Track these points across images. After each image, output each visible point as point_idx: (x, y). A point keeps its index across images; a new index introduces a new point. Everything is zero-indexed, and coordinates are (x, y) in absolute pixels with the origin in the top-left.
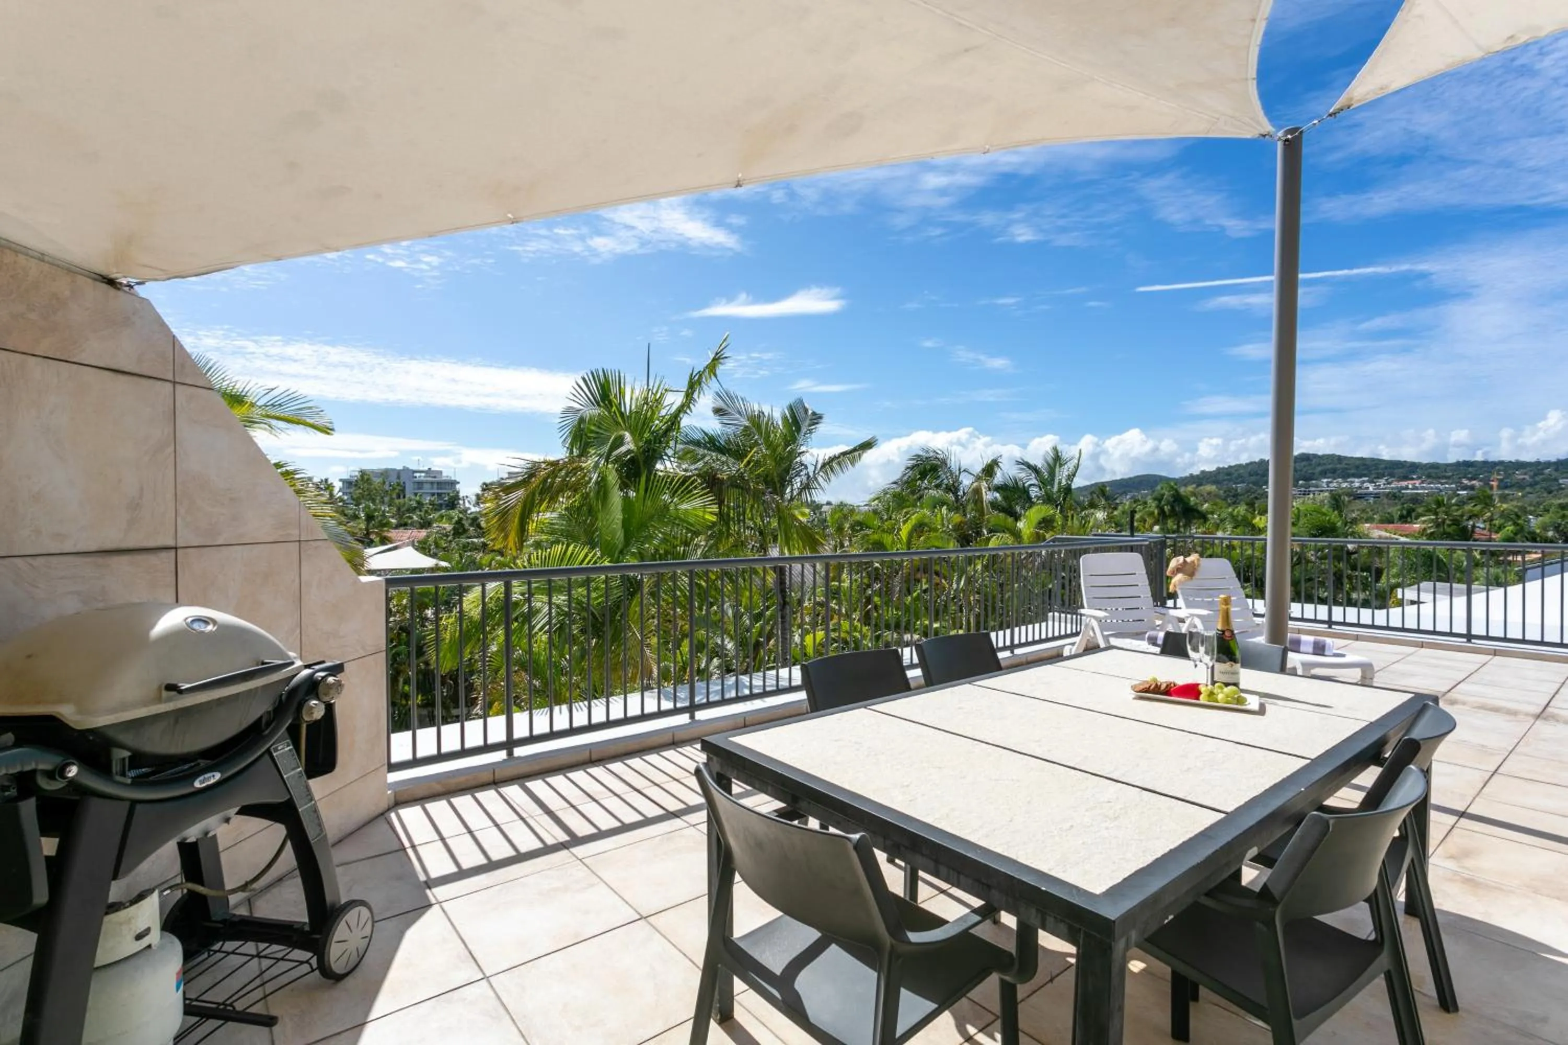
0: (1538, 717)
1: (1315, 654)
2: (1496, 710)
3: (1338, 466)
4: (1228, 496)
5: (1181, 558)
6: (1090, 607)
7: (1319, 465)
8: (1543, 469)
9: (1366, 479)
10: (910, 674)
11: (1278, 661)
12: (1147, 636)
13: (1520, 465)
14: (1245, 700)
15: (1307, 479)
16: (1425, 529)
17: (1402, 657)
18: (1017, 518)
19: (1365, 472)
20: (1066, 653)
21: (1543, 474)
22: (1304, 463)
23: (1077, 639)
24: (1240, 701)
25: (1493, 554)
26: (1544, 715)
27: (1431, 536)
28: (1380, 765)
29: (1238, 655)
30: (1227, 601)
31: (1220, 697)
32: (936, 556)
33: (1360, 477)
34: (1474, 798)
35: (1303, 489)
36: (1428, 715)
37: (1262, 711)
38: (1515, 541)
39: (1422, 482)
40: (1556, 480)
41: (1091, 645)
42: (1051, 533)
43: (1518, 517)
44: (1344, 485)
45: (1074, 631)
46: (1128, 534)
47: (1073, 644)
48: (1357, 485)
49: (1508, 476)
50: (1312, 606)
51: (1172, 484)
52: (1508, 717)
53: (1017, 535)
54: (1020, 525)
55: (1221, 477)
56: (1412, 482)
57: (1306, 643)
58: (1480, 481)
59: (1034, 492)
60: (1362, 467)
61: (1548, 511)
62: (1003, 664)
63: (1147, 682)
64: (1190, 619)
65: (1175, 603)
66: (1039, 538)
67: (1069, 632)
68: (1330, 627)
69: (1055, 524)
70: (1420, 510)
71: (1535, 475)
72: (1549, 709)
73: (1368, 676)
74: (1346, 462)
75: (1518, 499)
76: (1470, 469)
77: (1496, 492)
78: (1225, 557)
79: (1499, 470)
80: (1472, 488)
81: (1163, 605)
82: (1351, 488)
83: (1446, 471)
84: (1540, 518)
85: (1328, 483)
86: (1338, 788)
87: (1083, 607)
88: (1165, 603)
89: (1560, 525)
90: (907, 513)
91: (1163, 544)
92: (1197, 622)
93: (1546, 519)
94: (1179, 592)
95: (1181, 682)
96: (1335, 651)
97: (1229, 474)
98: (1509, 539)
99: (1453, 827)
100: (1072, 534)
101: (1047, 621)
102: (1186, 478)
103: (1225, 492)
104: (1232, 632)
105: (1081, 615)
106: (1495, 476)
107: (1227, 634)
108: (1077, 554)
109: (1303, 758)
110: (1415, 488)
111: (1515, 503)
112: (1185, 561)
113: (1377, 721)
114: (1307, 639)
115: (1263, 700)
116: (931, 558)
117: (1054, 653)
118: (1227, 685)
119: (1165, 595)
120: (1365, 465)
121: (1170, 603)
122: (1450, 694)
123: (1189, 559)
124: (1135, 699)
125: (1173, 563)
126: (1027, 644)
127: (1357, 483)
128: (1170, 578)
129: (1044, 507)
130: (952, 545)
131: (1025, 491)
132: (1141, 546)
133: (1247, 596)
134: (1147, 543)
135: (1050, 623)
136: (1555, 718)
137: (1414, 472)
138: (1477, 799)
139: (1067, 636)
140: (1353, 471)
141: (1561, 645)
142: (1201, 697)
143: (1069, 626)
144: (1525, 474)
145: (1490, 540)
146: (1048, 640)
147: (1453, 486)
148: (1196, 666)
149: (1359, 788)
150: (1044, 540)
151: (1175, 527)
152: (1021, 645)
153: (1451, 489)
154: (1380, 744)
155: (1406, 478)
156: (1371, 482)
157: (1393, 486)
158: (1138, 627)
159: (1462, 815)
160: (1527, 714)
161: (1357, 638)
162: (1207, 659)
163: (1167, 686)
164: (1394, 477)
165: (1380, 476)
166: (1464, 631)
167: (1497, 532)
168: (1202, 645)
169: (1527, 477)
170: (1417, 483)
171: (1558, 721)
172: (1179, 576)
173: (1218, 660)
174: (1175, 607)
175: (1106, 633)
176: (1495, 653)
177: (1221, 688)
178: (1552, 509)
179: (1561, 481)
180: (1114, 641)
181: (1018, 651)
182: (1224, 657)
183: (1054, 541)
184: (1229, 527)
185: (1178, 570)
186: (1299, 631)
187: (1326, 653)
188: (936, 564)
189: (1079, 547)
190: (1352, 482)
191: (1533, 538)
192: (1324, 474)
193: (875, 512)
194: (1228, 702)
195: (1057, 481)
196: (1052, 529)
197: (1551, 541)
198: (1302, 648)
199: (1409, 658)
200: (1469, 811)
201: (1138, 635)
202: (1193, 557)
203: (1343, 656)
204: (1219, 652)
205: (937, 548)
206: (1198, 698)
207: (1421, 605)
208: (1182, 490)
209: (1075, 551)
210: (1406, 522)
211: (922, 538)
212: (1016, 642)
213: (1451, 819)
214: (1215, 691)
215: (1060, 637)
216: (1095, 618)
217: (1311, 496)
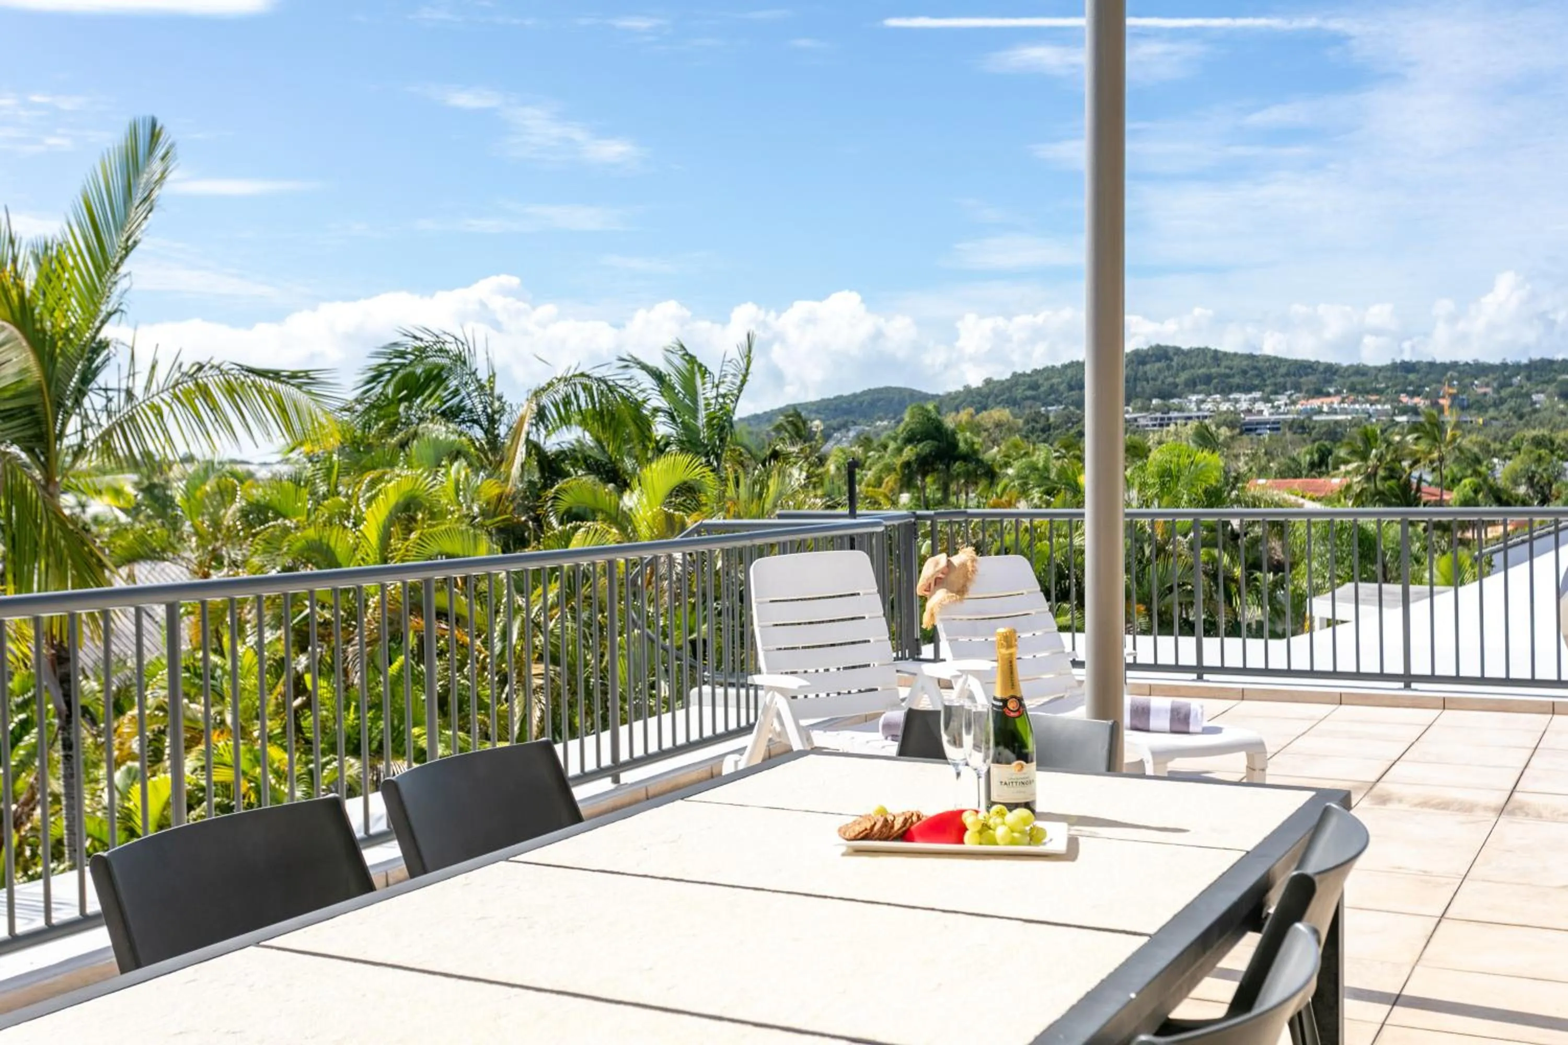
0: (1501, 811)
1: (1173, 732)
2: (1444, 806)
3: (1214, 370)
4: (1033, 430)
5: (942, 558)
6: (771, 671)
7: (1184, 368)
8: (1510, 377)
9: (1257, 394)
10: (372, 856)
11: (1103, 753)
12: (881, 721)
13: (1479, 370)
14: (1043, 832)
15: (1165, 395)
16: (1349, 487)
17: (1308, 724)
18: (623, 485)
19: (1256, 382)
20: (728, 768)
21: (1511, 385)
22: (1162, 364)
23: (746, 741)
24: (1034, 836)
25: (1444, 528)
26: (1509, 807)
27: (1360, 499)
28: (1257, 929)
29: (1032, 747)
30: (1009, 641)
31: (1000, 832)
32: (439, 576)
33: (1248, 390)
34: (1414, 968)
35: (1159, 415)
36: (1332, 825)
37: (1071, 853)
38: (1477, 505)
39: (1343, 401)
40: (1528, 395)
41: (776, 750)
42: (695, 516)
43: (1478, 461)
44: (1224, 407)
45: (743, 723)
46: (845, 511)
47: (741, 751)
48: (1244, 406)
49: (1463, 388)
50: (1171, 639)
51: (930, 407)
52: (1462, 817)
53: (622, 520)
54: (629, 500)
55: (1019, 393)
56: (1328, 400)
57: (1159, 711)
58: (1426, 398)
59: (662, 428)
60: (1251, 373)
61: (1518, 449)
62: (584, 810)
63: (867, 817)
64: (961, 681)
65: (937, 651)
66: (671, 525)
67: (733, 725)
68: (1200, 678)
69: (703, 499)
70: (1342, 453)
71: (1502, 386)
72: (1516, 796)
73: (1258, 765)
74: (1228, 363)
75: (1479, 430)
76: (1412, 377)
77: (1450, 417)
78: (1022, 553)
79: (1452, 379)
80: (1415, 411)
81: (915, 656)
82: (1236, 413)
83: (1376, 379)
84: (1509, 463)
85: (1200, 403)
86: (1194, 982)
87: (758, 671)
88: (919, 652)
89: (1534, 473)
90: (373, 483)
91: (910, 530)
92: (975, 685)
93: (1517, 463)
94: (940, 627)
95: (931, 809)
96: (1206, 724)
97: (1035, 386)
98: (1465, 503)
99: (1383, 1024)
100: (737, 516)
101: (686, 706)
102: (958, 393)
103: (1027, 422)
104: (1020, 700)
105: (756, 687)
106: (1446, 389)
107: (1012, 705)
108: (744, 557)
109: (1135, 934)
110: (1334, 412)
111: (1474, 437)
112: (949, 564)
113: (1257, 848)
114: (1161, 704)
115: (1076, 830)
116: (427, 581)
117: (703, 772)
118: (1011, 807)
119: (917, 634)
120: (1255, 368)
121: (927, 651)
122: (1380, 785)
123: (956, 560)
124: (844, 855)
125: (929, 569)
126: (648, 759)
127: (1244, 401)
128: (924, 599)
129: (684, 459)
130: (485, 548)
131: (643, 425)
132: (871, 534)
133: (1062, 629)
134: (880, 529)
135: (694, 710)
136: (1522, 810)
137: (1329, 382)
138: (1416, 968)
139: (729, 735)
140: (1237, 380)
141: (1559, 683)
142: (967, 837)
143: (732, 711)
144: (1487, 385)
145: (1440, 503)
146: (690, 746)
147: (1388, 407)
148: (958, 774)
149: (1227, 974)
150: (683, 526)
151: (939, 495)
152: (634, 763)
153: (1385, 413)
154: (1261, 889)
155: (1319, 393)
156: (1267, 400)
157: (1299, 407)
158: (867, 704)
159: (1396, 1000)
160: (1486, 808)
161: (1243, 695)
162: (977, 759)
163: (906, 820)
164: (1300, 391)
165: (1279, 389)
166: (1401, 671)
167: (1450, 489)
168: (968, 731)
169: (1488, 390)
170: (1336, 400)
171: (1527, 814)
172: (940, 596)
173: (997, 760)
174: (937, 659)
175: (804, 723)
176: (1445, 704)
177: (1001, 814)
178: (1525, 446)
179: (1535, 397)
180: (820, 738)
181: (627, 777)
182: (1007, 753)
183: (697, 531)
184: (1036, 494)
185: (938, 582)
186: (1152, 690)
187: (1192, 728)
188: (439, 590)
189: (748, 543)
190: (1237, 401)
191: (1500, 498)
192: (1192, 385)
193: (296, 480)
194: (1013, 842)
195: (702, 403)
196: (698, 506)
197: (1524, 503)
198: (1154, 723)
199: (1322, 725)
200: (1406, 992)
201: (865, 721)
202: (965, 555)
203: (1217, 730)
204: (997, 744)
205: (449, 556)
206: (961, 841)
207: (1338, 628)
208: (949, 422)
209: (741, 552)
210: (1321, 474)
211: (413, 536)
212: (624, 756)
213: (1379, 1010)
214: (991, 822)
215: (716, 738)
216: (782, 691)
217: (1172, 428)
